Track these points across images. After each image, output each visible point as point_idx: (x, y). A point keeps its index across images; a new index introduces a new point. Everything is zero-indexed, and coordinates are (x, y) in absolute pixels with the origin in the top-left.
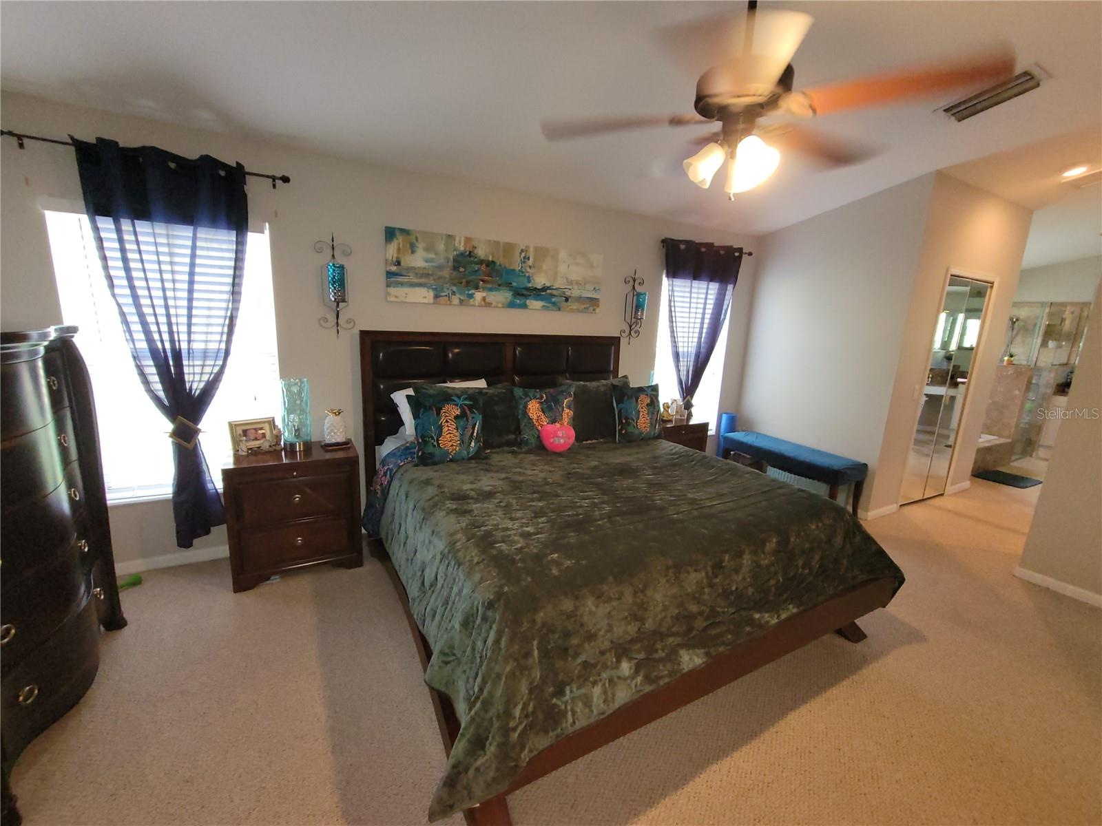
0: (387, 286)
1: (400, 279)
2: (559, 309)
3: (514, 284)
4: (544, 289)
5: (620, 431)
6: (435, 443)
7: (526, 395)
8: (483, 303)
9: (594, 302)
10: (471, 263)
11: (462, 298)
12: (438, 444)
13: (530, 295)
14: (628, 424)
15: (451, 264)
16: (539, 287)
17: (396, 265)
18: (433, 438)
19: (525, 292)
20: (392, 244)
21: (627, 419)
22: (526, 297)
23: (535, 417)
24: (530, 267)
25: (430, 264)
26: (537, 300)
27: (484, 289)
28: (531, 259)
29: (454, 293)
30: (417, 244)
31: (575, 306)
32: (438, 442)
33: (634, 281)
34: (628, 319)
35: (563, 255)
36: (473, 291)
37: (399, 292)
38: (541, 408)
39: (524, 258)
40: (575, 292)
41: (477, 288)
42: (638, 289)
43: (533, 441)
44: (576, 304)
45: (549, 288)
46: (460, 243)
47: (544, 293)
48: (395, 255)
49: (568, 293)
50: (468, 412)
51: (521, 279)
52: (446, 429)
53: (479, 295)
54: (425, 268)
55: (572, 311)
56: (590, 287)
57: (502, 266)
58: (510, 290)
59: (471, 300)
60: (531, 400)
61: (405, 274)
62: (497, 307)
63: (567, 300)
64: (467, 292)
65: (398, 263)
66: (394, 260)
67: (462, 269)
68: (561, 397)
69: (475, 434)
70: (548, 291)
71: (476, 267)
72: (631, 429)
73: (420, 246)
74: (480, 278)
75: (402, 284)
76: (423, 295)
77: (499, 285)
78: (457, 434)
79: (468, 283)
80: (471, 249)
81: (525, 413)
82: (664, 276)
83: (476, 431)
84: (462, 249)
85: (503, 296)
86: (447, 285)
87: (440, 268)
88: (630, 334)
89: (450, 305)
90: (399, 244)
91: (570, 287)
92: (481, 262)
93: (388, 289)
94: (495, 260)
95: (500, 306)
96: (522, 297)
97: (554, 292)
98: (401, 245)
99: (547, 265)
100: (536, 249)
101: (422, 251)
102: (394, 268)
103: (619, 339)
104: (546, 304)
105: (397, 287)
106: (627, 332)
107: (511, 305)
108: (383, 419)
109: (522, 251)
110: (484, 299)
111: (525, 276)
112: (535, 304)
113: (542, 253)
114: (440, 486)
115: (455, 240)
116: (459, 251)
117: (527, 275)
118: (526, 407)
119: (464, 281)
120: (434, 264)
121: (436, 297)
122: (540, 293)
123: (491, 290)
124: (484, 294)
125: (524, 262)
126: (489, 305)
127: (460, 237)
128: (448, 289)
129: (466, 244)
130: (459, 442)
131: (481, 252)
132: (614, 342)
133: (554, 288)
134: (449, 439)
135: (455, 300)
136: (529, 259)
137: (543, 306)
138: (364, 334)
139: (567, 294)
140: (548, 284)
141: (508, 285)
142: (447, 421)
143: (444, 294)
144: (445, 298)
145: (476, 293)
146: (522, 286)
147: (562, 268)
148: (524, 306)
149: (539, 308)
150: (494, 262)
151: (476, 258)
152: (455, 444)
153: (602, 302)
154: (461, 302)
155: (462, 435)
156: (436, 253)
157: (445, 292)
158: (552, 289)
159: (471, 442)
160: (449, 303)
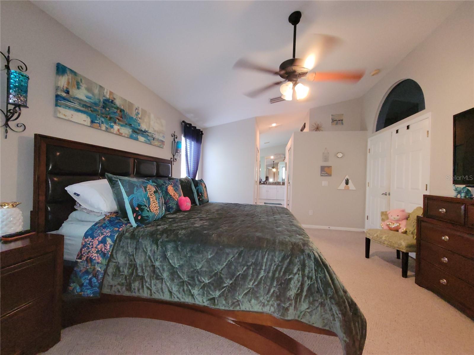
0: (56, 105)
1: (68, 103)
2: (150, 144)
3: (133, 125)
4: (145, 131)
5: (199, 200)
6: (148, 209)
7: (166, 183)
8: (118, 132)
9: (163, 143)
10: (112, 107)
11: (107, 127)
12: (150, 210)
15: (101, 104)
16: (143, 130)
17: (66, 93)
18: (146, 206)
19: (138, 132)
20: (64, 77)
21: (201, 193)
22: (138, 133)
23: (173, 194)
24: (140, 118)
25: (89, 100)
26: (142, 136)
27: (119, 124)
28: (140, 114)
29: (103, 122)
30: (81, 84)
31: (156, 143)
33: (175, 136)
34: (173, 153)
35: (152, 116)
36: (113, 124)
37: (66, 113)
39: (137, 113)
40: (156, 136)
41: (115, 123)
42: (176, 140)
43: (174, 207)
44: (157, 142)
46: (107, 93)
47: (145, 134)
48: (66, 86)
51: (136, 123)
54: (85, 102)
55: (155, 145)
56: (161, 135)
57: (128, 114)
58: (131, 128)
59: (112, 129)
60: (168, 185)
61: (72, 100)
63: (153, 139)
64: (110, 124)
65: (68, 92)
66: (65, 89)
67: (107, 109)
69: (163, 202)
70: (147, 133)
71: (115, 110)
73: (83, 86)
74: (116, 117)
75: (69, 108)
76: (84, 119)
77: (126, 124)
78: (157, 203)
79: (111, 118)
80: (113, 99)
81: (168, 192)
84: (108, 97)
85: (126, 131)
86: (99, 116)
87: (96, 104)
90: (69, 79)
91: (155, 133)
92: (117, 108)
93: (59, 108)
94: (124, 109)
95: (126, 136)
96: (136, 133)
97: (149, 134)
98: (70, 81)
99: (146, 120)
100: (142, 110)
101: (84, 89)
102: (64, 95)
103: (172, 162)
104: (146, 140)
105: (66, 108)
106: (173, 159)
107: (131, 137)
109: (136, 109)
110: (118, 130)
112: (141, 139)
113: (144, 112)
115: (104, 90)
116: (106, 97)
117: (138, 122)
118: (167, 189)
119: (108, 116)
120: (91, 101)
121: (92, 122)
122: (144, 133)
123: (122, 126)
124: (119, 127)
125: (137, 115)
126: (120, 135)
127: (107, 90)
128: (99, 119)
129: (110, 95)
130: (158, 207)
131: (118, 102)
132: (170, 162)
133: (149, 132)
134: (154, 206)
135: (104, 127)
138: (39, 137)
139: (154, 136)
140: (147, 130)
141: (130, 125)
142: (151, 195)
143: (96, 121)
144: (97, 124)
145: (115, 126)
146: (137, 128)
147: (152, 123)
148: (137, 139)
149: (143, 141)
150: (124, 111)
151: (115, 105)
152: (157, 209)
153: (165, 143)
154: (107, 130)
155: (159, 203)
156: (93, 94)
157: (97, 120)
158: (148, 132)
159: (163, 207)
160: (99, 128)
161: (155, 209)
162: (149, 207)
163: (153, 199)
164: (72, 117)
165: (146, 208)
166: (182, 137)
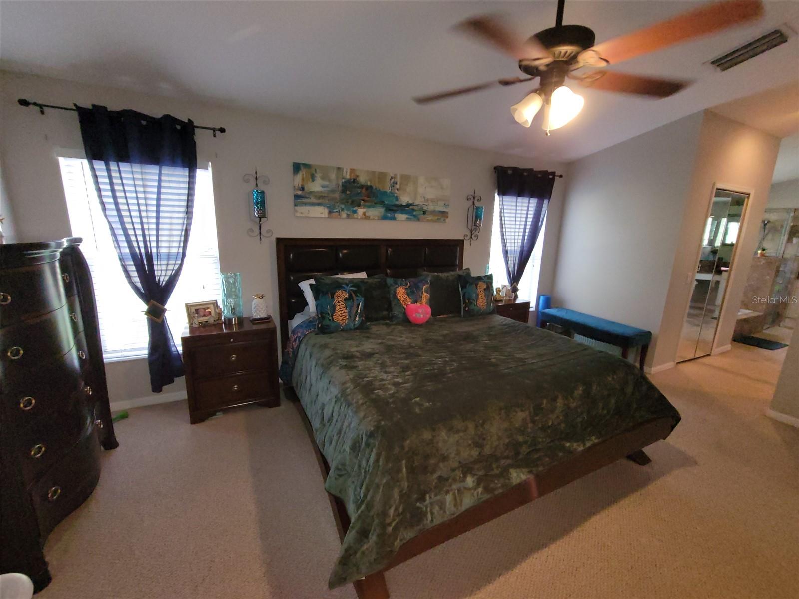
0: (295, 205)
1: (304, 200)
2: (419, 220)
3: (386, 202)
4: (408, 205)
5: (464, 308)
6: (331, 318)
7: (396, 283)
8: (364, 216)
9: (444, 214)
10: (356, 187)
11: (348, 213)
12: (333, 319)
13: (397, 210)
14: (471, 303)
15: (340, 188)
16: (404, 204)
17: (301, 190)
18: (329, 315)
19: (394, 208)
20: (299, 175)
21: (469, 299)
22: (394, 211)
23: (402, 299)
24: (397, 189)
25: (325, 189)
26: (402, 213)
27: (365, 206)
28: (398, 183)
29: (342, 210)
30: (316, 175)
31: (430, 217)
32: (332, 317)
33: (474, 198)
34: (470, 226)
35: (422, 180)
36: (357, 208)
37: (303, 210)
38: (407, 292)
39: (393, 183)
40: (431, 207)
41: (359, 205)
42: (477, 204)
43: (401, 316)
44: (432, 216)
45: (411, 205)
46: (347, 172)
47: (408, 209)
48: (300, 183)
49: (425, 208)
50: (353, 295)
51: (391, 198)
52: (338, 308)
53: (360, 211)
54: (321, 192)
55: (428, 221)
56: (441, 203)
57: (378, 189)
58: (383, 207)
59: (355, 215)
60: (399, 286)
61: (307, 196)
62: (374, 219)
63: (424, 213)
64: (352, 209)
65: (303, 189)
66: (300, 186)
67: (348, 192)
68: (420, 284)
69: (359, 312)
70: (411, 207)
71: (359, 190)
72: (472, 307)
73: (318, 176)
74: (362, 198)
75: (305, 204)
76: (320, 212)
77: (375, 203)
78: (346, 311)
79: (352, 202)
80: (354, 178)
81: (395, 296)
82: (496, 194)
83: (359, 309)
84: (348, 177)
85: (377, 211)
86: (338, 204)
87: (333, 191)
88: (471, 237)
89: (340, 218)
90: (303, 175)
91: (427, 204)
92: (362, 187)
93: (296, 207)
94: (372, 185)
95: (376, 218)
96: (392, 212)
97: (416, 208)
98: (304, 176)
99: (410, 188)
100: (403, 177)
101: (320, 179)
102: (300, 193)
103: (463, 241)
104: (409, 217)
105: (302, 206)
106: (469, 236)
107: (384, 218)
108: (293, 301)
109: (392, 178)
110: (364, 214)
111: (394, 196)
112: (401, 217)
113: (406, 178)
114: (334, 349)
115: (343, 171)
116: (346, 179)
117: (395, 195)
118: (395, 292)
119: (350, 200)
120: (328, 189)
121: (330, 212)
122: (405, 208)
123: (369, 207)
124: (364, 210)
125: (393, 186)
126: (368, 218)
127: (347, 169)
128: (338, 206)
129: (351, 173)
130: (347, 317)
131: (363, 179)
132: (459, 243)
134: (341, 315)
135: (344, 215)
136: (396, 184)
137: (407, 218)
138: (279, 241)
140: (411, 202)
141: (382, 203)
142: (339, 302)
144: (336, 213)
145: (359, 209)
146: (392, 204)
147: (421, 190)
148: (394, 218)
149: (404, 219)
150: (371, 187)
151: (358, 184)
152: (344, 319)
153: (450, 215)
154: (348, 216)
155: (350, 312)
156: (329, 180)
157: (336, 209)
158: (414, 205)
160: (339, 217)
161: (341, 318)
163: (341, 307)
164: (308, 213)
165: (328, 317)
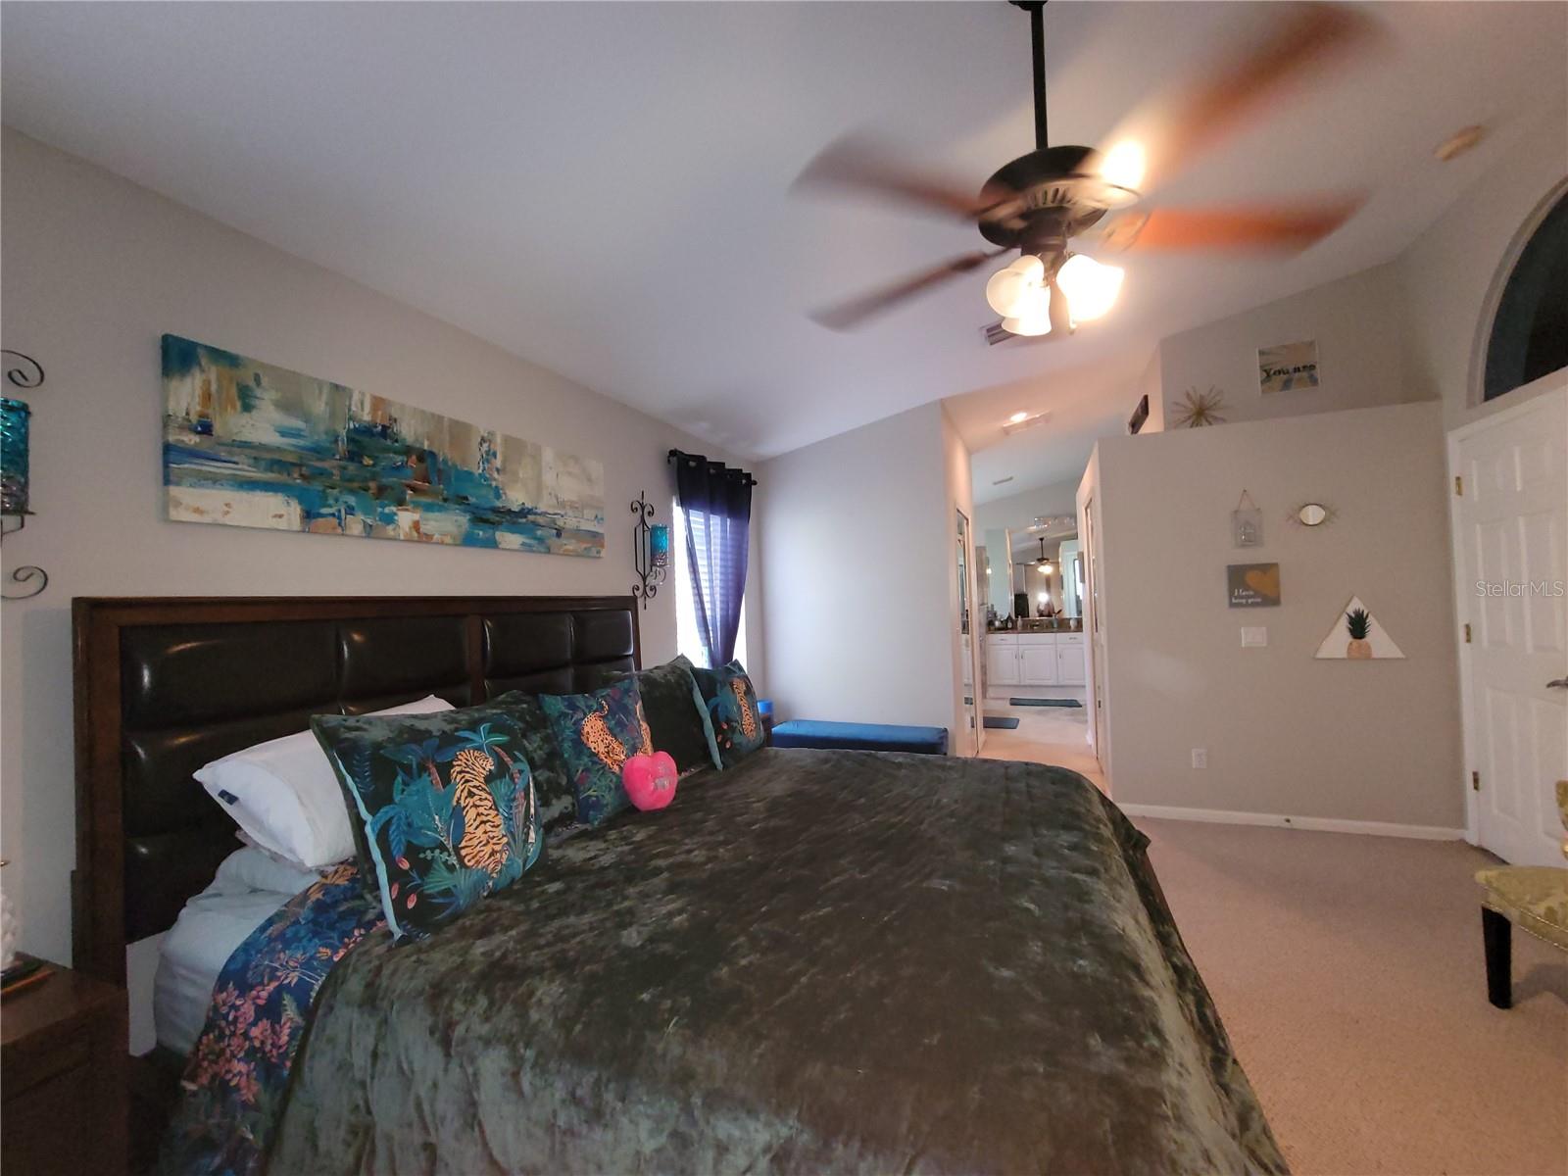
0: (167, 481)
1: (210, 467)
2: (548, 551)
3: (472, 500)
4: (524, 512)
5: (721, 746)
6: (453, 860)
8: (415, 534)
9: (596, 538)
10: (388, 450)
11: (369, 521)
12: (461, 859)
13: (500, 523)
14: (733, 730)
15: (342, 446)
16: (516, 509)
17: (199, 433)
19: (493, 517)
20: (188, 381)
22: (494, 525)
23: (602, 749)
24: (498, 470)
25: (292, 441)
26: (513, 533)
27: (417, 506)
28: (498, 455)
29: (350, 510)
30: (258, 392)
31: (571, 545)
32: (458, 855)
33: (643, 508)
34: (641, 570)
35: (548, 455)
36: (394, 509)
37: (207, 500)
38: (608, 728)
39: (488, 453)
40: (570, 522)
41: (401, 502)
42: (650, 521)
43: (609, 798)
44: (573, 541)
45: (530, 511)
46: (362, 404)
47: (524, 520)
48: (196, 408)
49: (560, 523)
50: (507, 759)
51: (484, 492)
52: (471, 814)
53: (405, 518)
54: (278, 449)
55: (567, 554)
56: (589, 514)
57: (450, 463)
58: (465, 511)
59: (390, 528)
60: (585, 715)
61: (223, 455)
62: (442, 543)
63: (559, 535)
64: (380, 510)
65: (206, 429)
66: (194, 418)
67: (367, 461)
68: (628, 701)
69: (532, 810)
70: (530, 517)
71: (399, 459)
73: (267, 399)
74: (408, 482)
75: (215, 480)
76: (276, 510)
77: (445, 500)
78: (499, 820)
79: (381, 490)
80: (387, 424)
81: (579, 744)
83: (532, 803)
84: (366, 417)
85: (448, 523)
86: (336, 491)
87: (318, 451)
88: (645, 591)
89: (343, 535)
90: (207, 383)
91: (563, 513)
92: (408, 451)
93: (174, 490)
94: (435, 450)
95: (448, 540)
96: (487, 525)
97: (540, 520)
98: (214, 387)
99: (525, 472)
100: (507, 439)
101: (272, 408)
102: (192, 440)
103: (634, 599)
104: (527, 541)
105: (202, 486)
106: (641, 590)
107: (469, 541)
109: (483, 440)
110: (416, 526)
111: (491, 485)
112: (510, 540)
113: (514, 445)
115: (350, 398)
116: (360, 421)
117: (494, 484)
118: (579, 732)
119: (372, 485)
120: (301, 442)
121: (309, 515)
122: (517, 519)
123: (428, 508)
124: (416, 516)
125: (488, 461)
126: (425, 539)
127: (363, 394)
128: (337, 500)
129: (374, 409)
130: (505, 840)
131: (408, 431)
132: (629, 603)
133: (538, 511)
134: (484, 838)
135: (355, 525)
136: (495, 455)
137: (523, 544)
138: (90, 612)
139: (558, 523)
140: (529, 505)
141: (462, 500)
142: (471, 794)
143: (324, 511)
144: (331, 519)
145: (399, 513)
146: (487, 506)
147: (548, 478)
148: (492, 544)
149: (517, 547)
150: (432, 454)
151: (396, 441)
152: (497, 848)
153: (607, 541)
154: (369, 531)
155: (509, 819)
156: (307, 418)
157: (330, 506)
158: (536, 514)
159: (527, 834)
160: (339, 531)
161: (488, 849)
162: (457, 850)
163: (481, 810)
164: (227, 513)
165: (444, 856)
166: (674, 504)
